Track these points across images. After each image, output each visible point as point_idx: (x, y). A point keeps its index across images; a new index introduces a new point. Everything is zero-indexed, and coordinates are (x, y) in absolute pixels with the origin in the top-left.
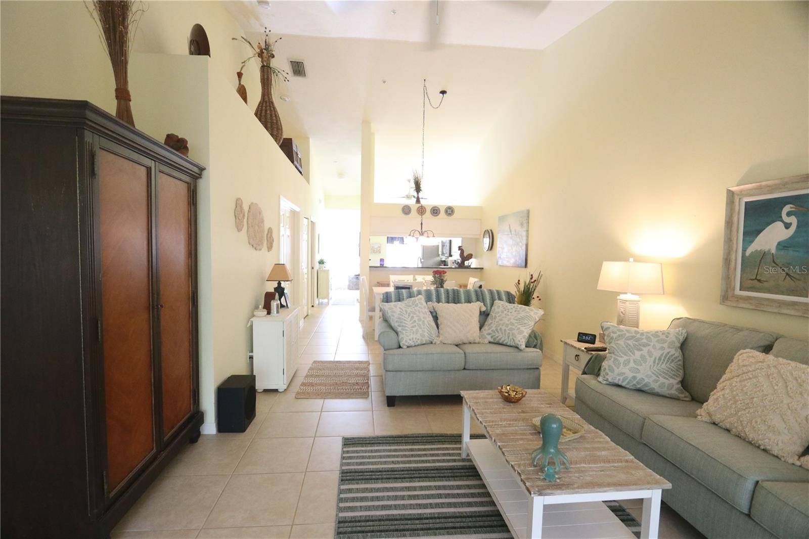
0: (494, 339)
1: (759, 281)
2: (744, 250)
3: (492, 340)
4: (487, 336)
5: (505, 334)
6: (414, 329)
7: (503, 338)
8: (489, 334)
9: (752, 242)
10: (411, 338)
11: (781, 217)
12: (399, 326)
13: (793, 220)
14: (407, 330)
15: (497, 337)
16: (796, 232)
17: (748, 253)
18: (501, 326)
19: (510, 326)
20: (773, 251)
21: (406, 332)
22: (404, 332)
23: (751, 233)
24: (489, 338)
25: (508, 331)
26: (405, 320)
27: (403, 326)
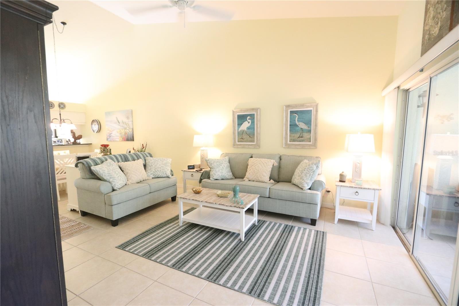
0: (155, 176)
1: (243, 139)
2: (238, 130)
3: (154, 177)
4: (151, 175)
5: (161, 172)
6: (119, 178)
7: (161, 174)
8: (152, 174)
9: (240, 127)
10: (119, 183)
11: (247, 120)
12: (110, 178)
13: (250, 121)
14: (116, 179)
15: (157, 174)
16: (251, 124)
17: (239, 131)
18: (157, 169)
19: (162, 168)
20: (246, 130)
21: (116, 181)
22: (115, 181)
23: (240, 125)
24: (152, 176)
25: (162, 171)
26: (112, 174)
27: (113, 178)
